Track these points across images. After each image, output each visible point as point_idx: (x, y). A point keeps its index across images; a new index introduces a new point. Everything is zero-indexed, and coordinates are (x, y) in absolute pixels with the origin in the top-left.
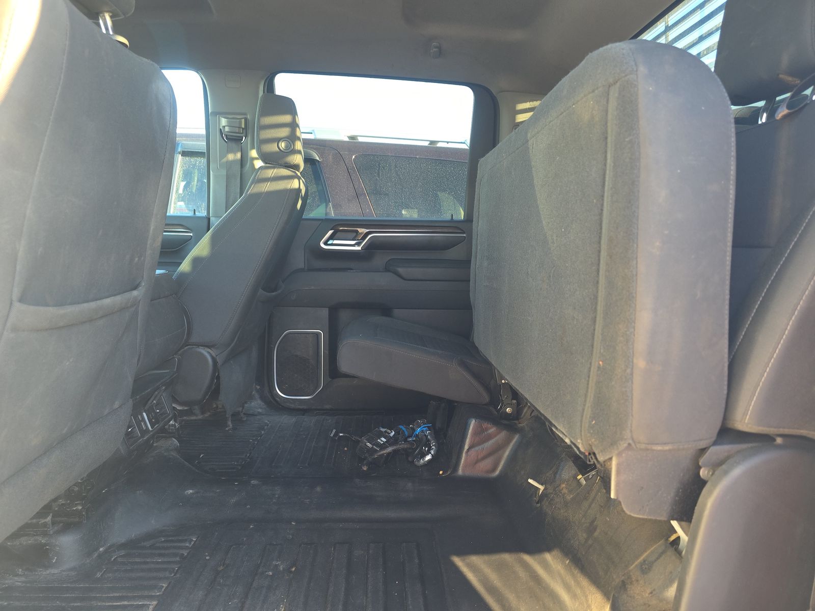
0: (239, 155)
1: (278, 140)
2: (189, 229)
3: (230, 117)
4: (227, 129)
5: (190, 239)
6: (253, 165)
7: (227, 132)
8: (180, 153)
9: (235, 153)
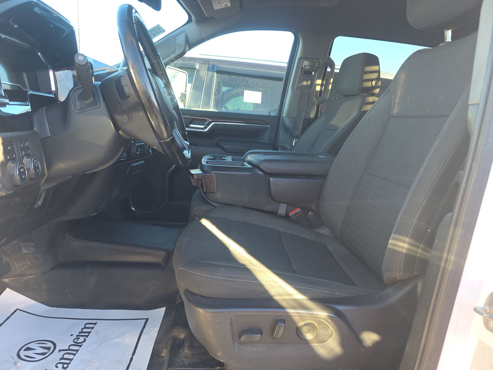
0: (309, 83)
1: (372, 80)
2: (267, 123)
3: (311, 61)
4: (307, 67)
5: (267, 129)
6: (315, 88)
7: (307, 69)
8: (215, 72)
9: (307, 81)
